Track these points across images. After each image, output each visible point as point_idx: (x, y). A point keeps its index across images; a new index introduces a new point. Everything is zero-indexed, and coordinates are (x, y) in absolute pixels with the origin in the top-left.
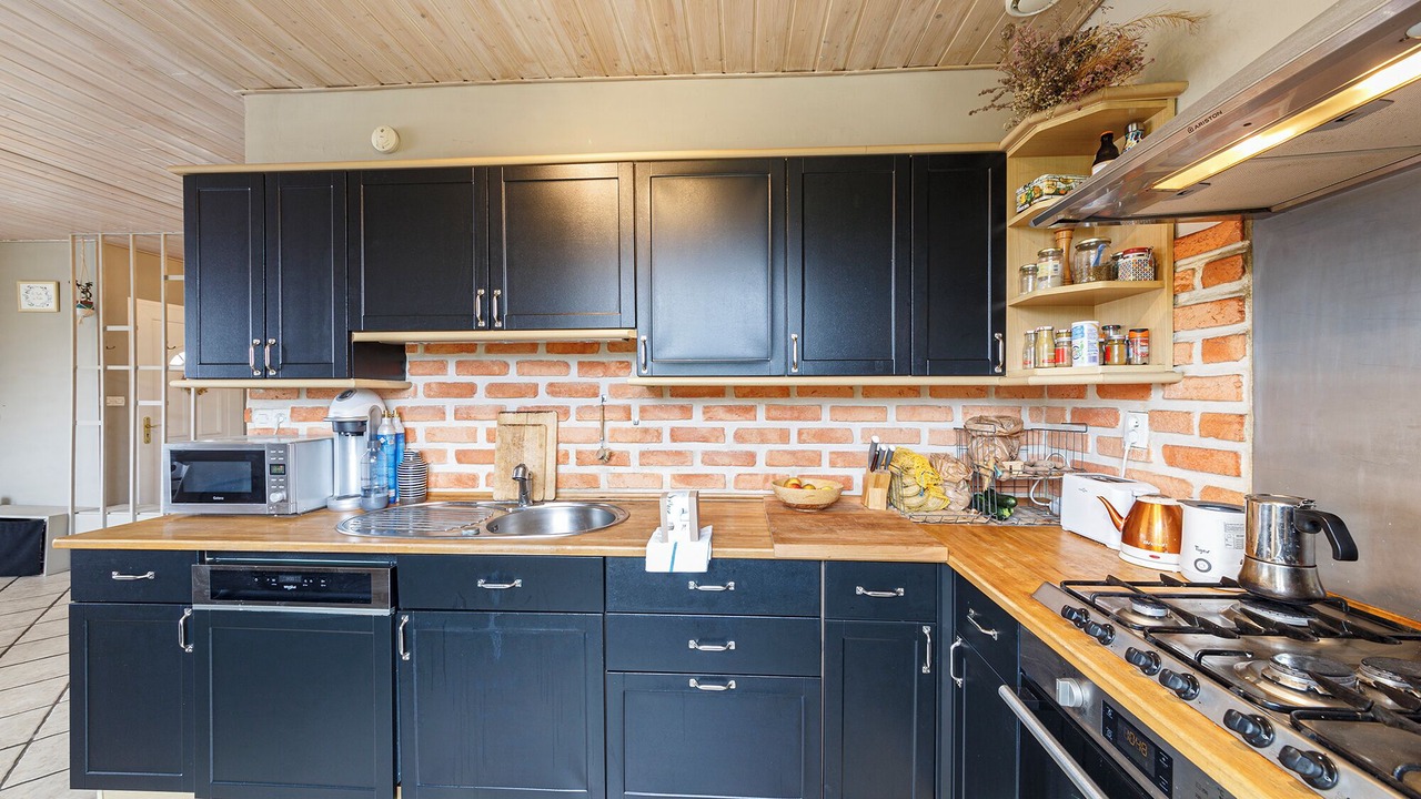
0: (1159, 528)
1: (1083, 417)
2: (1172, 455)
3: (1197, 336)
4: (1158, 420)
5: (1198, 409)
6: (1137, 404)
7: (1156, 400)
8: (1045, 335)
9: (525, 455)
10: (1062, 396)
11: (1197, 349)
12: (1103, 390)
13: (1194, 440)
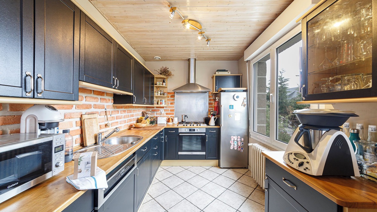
0: (171, 120)
1: (154, 111)
2: (167, 114)
3: (170, 102)
4: (165, 110)
5: (170, 109)
6: (162, 109)
7: (165, 108)
8: (159, 101)
9: (94, 128)
10: (150, 108)
11: (170, 103)
12: (157, 107)
13: (169, 112)
